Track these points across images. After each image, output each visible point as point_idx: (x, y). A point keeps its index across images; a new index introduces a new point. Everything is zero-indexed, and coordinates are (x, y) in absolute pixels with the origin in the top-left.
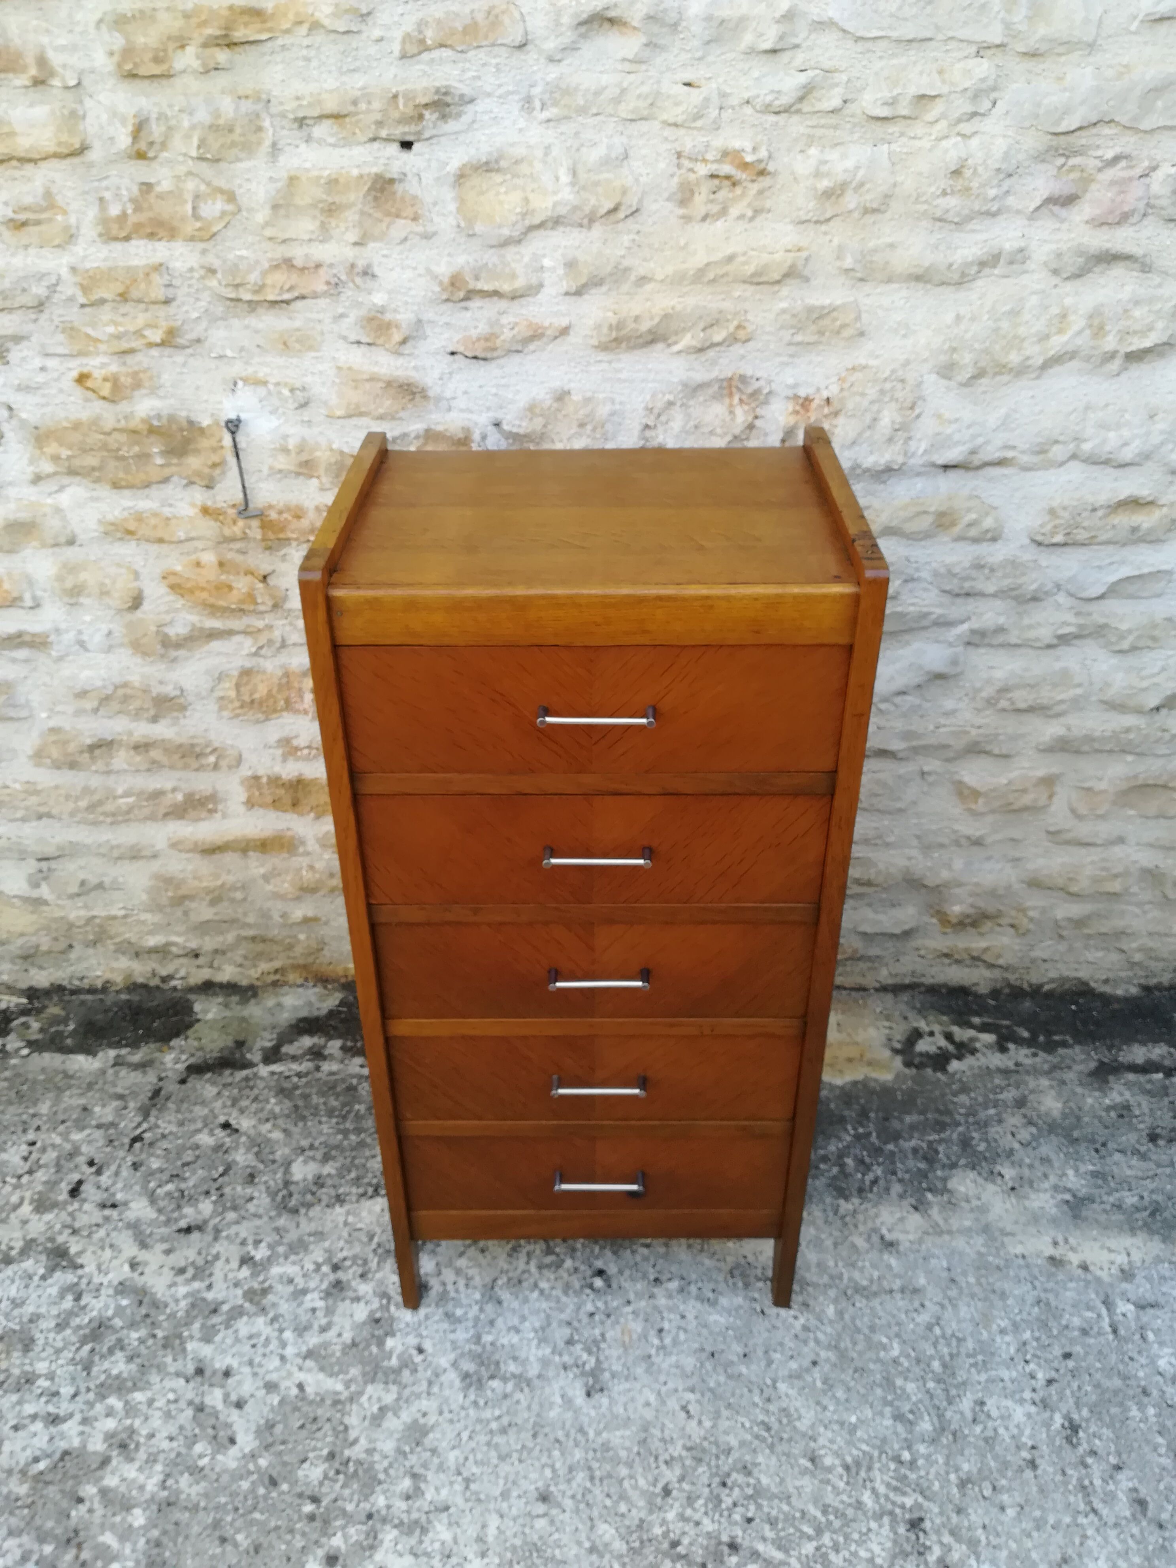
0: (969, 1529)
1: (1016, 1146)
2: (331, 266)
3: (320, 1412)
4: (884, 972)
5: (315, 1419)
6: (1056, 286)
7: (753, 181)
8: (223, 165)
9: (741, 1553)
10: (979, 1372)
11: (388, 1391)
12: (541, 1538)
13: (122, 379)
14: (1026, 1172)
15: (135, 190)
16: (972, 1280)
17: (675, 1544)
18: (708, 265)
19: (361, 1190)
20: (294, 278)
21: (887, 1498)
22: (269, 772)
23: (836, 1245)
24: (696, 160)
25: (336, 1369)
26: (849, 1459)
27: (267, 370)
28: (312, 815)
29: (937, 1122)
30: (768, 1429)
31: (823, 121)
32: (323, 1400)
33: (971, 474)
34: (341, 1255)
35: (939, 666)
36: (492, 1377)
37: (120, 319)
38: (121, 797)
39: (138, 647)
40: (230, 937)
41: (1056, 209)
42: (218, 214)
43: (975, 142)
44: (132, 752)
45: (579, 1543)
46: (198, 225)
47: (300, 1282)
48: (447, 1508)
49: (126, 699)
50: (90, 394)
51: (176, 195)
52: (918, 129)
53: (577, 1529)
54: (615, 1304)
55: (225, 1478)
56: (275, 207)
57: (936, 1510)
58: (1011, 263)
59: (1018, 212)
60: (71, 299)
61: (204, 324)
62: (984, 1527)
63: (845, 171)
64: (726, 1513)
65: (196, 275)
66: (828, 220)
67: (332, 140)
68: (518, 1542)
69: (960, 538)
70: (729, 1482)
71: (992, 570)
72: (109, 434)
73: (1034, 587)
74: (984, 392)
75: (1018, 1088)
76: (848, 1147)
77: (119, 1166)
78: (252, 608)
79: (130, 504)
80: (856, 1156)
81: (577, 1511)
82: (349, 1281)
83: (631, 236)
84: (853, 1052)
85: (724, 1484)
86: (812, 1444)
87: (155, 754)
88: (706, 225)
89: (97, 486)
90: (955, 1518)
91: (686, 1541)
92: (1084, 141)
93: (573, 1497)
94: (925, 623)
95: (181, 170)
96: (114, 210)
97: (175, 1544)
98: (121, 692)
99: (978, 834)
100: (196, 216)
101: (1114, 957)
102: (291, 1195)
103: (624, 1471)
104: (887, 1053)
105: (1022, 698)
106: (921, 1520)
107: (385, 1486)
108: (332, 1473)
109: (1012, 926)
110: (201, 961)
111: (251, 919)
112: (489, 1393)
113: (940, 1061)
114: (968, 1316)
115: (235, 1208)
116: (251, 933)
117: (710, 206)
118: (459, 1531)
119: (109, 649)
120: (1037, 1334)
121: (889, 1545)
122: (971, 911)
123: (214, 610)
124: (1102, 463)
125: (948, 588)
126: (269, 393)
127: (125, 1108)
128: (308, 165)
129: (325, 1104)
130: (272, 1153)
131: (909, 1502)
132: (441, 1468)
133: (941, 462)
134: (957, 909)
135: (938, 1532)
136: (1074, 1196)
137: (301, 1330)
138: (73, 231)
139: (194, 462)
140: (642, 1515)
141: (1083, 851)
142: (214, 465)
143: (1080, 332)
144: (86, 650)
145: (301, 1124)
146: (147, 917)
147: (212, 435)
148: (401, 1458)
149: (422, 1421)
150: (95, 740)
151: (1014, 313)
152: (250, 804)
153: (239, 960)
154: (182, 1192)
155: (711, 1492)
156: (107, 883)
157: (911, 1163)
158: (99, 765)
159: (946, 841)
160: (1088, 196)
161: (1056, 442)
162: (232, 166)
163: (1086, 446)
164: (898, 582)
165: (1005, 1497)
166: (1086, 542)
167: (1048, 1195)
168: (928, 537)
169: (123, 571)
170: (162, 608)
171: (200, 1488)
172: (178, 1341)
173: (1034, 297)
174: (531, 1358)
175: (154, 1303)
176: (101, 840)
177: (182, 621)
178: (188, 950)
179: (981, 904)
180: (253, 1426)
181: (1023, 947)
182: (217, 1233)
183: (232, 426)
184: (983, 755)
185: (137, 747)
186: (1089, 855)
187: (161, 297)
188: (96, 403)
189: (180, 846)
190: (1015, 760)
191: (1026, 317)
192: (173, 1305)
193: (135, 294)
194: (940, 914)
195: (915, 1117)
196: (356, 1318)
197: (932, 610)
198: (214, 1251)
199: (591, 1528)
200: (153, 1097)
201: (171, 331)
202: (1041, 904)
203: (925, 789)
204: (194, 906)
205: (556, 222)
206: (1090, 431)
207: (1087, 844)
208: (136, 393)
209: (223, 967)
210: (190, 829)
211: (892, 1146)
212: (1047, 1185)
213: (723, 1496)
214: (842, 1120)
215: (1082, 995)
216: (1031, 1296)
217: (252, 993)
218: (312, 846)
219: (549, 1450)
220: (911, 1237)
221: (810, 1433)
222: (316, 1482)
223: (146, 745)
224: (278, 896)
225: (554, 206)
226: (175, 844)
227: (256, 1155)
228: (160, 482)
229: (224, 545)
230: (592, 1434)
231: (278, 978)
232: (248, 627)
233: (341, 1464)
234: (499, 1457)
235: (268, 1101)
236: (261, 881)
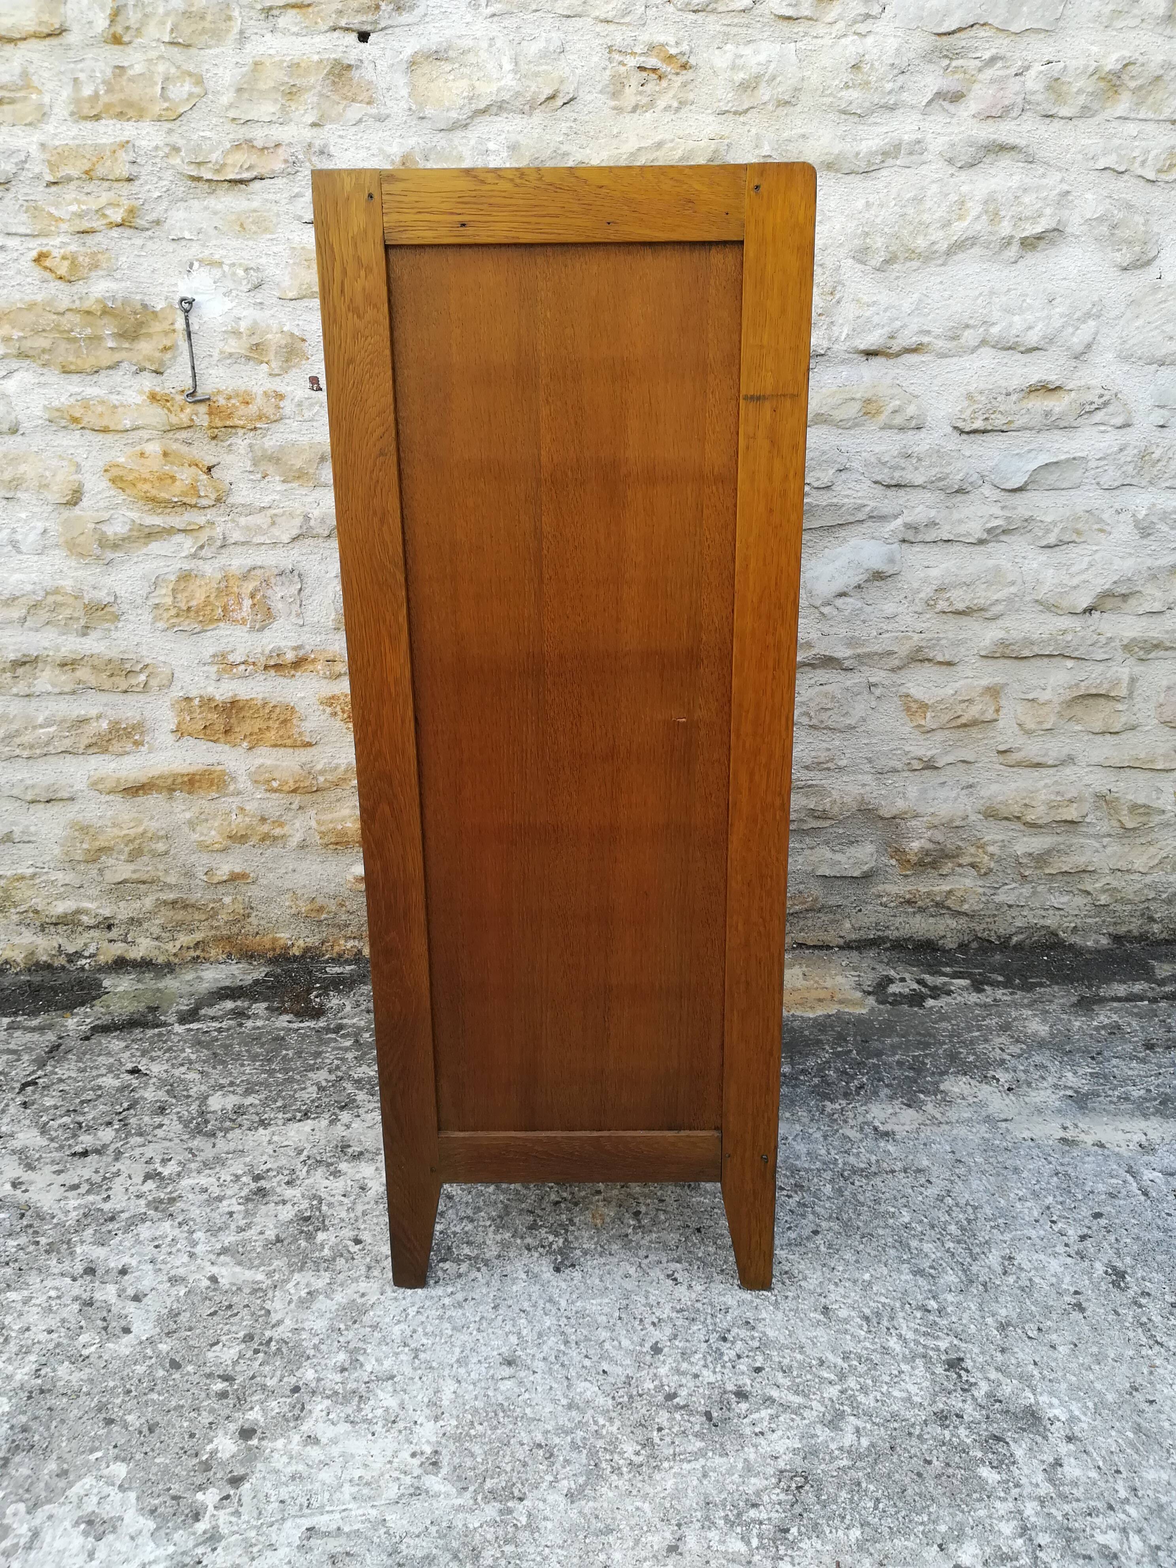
0: (1018, 1365)
1: (1008, 1057)
2: (290, 144)
3: (235, 1299)
4: (847, 925)
5: (230, 1307)
6: (952, 175)
7: (677, 74)
8: (193, 51)
9: (752, 1400)
10: (1002, 1233)
11: (319, 1277)
12: (508, 1398)
13: (81, 259)
14: (1022, 1076)
15: (109, 71)
16: (979, 1160)
17: (671, 1396)
18: (639, 149)
19: (288, 1116)
20: (254, 159)
21: (917, 1342)
22: (202, 692)
23: (825, 1137)
24: (626, 53)
25: (256, 1262)
26: (867, 1311)
27: (223, 252)
28: (245, 744)
29: (920, 1042)
31: (736, 21)
32: (239, 1289)
33: (891, 362)
34: (265, 1168)
35: (878, 564)
36: (444, 1260)
37: (84, 198)
38: (41, 726)
39: (73, 548)
40: (148, 902)
41: (946, 104)
42: (186, 96)
43: (870, 40)
44: (57, 671)
45: (555, 1401)
46: (166, 105)
47: (216, 1191)
48: (392, 1377)
50: (47, 274)
51: (146, 77)
52: (820, 29)
53: (551, 1388)
54: (583, 1194)
55: (115, 1365)
56: (239, 90)
57: (976, 1350)
58: (911, 154)
59: (913, 107)
60: (38, 177)
61: (165, 204)
62: (1035, 1364)
63: (759, 64)
64: (729, 1365)
65: (161, 154)
66: (746, 111)
67: (295, 29)
68: (479, 1404)
69: (887, 427)
70: (730, 1337)
71: (919, 459)
72: (63, 314)
73: (959, 477)
74: (897, 278)
75: (1000, 1017)
76: (828, 1062)
77: (7, 1105)
78: (193, 502)
79: (78, 390)
80: (837, 1070)
81: (551, 1371)
82: (273, 1188)
83: (568, 124)
84: (822, 994)
85: (725, 1339)
86: (823, 1300)
87: (83, 673)
88: (636, 116)
89: (45, 371)
90: (999, 1358)
91: (683, 1392)
92: (963, 43)
93: (545, 1359)
94: (860, 516)
95: (153, 54)
96: (87, 91)
97: (48, 1428)
98: (51, 599)
99: (929, 753)
100: (164, 97)
101: (1080, 901)
102: (207, 1122)
103: (604, 1334)
104: (859, 994)
105: (960, 599)
106: (961, 1360)
107: (315, 1361)
108: (250, 1354)
109: (973, 865)
110: (114, 933)
111: (172, 880)
112: (440, 1273)
113: (916, 999)
114: (982, 1188)
115: (141, 1134)
116: (171, 896)
117: (639, 98)
118: (406, 1397)
119: (41, 552)
120: (1061, 1199)
121: (926, 1384)
122: (931, 846)
123: (155, 503)
124: (1010, 348)
125: (879, 478)
126: (224, 275)
127: (18, 1060)
128: (272, 52)
129: (248, 1051)
130: (187, 1090)
131: (943, 1345)
132: (384, 1341)
133: (862, 347)
134: (916, 845)
135: (982, 1369)
136: (1076, 1092)
137: (214, 1231)
138: (46, 109)
139: (145, 347)
140: (629, 1372)
141: (1036, 773)
142: (166, 349)
143: (978, 218)
144: (20, 552)
145: (220, 1067)
146: (59, 876)
148: (335, 1335)
149: (359, 1301)
150: (19, 655)
151: (918, 200)
152: (179, 732)
153: (156, 931)
154: (80, 1124)
155: (710, 1347)
156: (16, 836)
157: (898, 1073)
158: (21, 687)
159: (899, 766)
160: (972, 95)
161: (967, 326)
162: (202, 52)
163: (994, 330)
164: (831, 472)
165: (1054, 1337)
166: (1004, 428)
167: (1049, 1091)
168: (856, 425)
169: (65, 463)
170: (102, 504)
171: (84, 1375)
172: (65, 1246)
173: (934, 186)
174: (488, 1242)
175: (38, 1216)
176: (15, 780)
177: (121, 519)
178: (101, 919)
179: (940, 838)
180: (153, 1316)
181: (987, 891)
182: (118, 1155)
183: (186, 306)
184: (927, 664)
185: (63, 665)
186: (1042, 779)
187: (125, 174)
188: (52, 284)
189: (100, 787)
190: (959, 668)
191: (928, 204)
192: (61, 1216)
193: (100, 171)
194: (899, 853)
195: (896, 1040)
196: (280, 1217)
197: (865, 502)
198: (114, 1170)
199: (569, 1387)
200: (51, 1052)
201: (131, 211)
202: (999, 837)
203: (873, 704)
204: (111, 861)
205: (500, 107)
206: (996, 315)
207: (1038, 765)
208: (93, 274)
209: (138, 941)
210: (113, 765)
211: (875, 1061)
212: (1045, 1084)
213: (724, 1350)
214: (819, 1042)
215: (1053, 947)
216: (1047, 1169)
217: (168, 968)
218: (243, 783)
219: (513, 1320)
220: (907, 1128)
221: (819, 1290)
222: (229, 1362)
223: (74, 662)
224: (204, 847)
225: (499, 90)
226: (95, 783)
227: (168, 1092)
228: (110, 368)
229: (170, 435)
230: (563, 1304)
231: (198, 953)
232: (189, 524)
233: (261, 1344)
234: (454, 1328)
235: (183, 1051)
236: (186, 829)
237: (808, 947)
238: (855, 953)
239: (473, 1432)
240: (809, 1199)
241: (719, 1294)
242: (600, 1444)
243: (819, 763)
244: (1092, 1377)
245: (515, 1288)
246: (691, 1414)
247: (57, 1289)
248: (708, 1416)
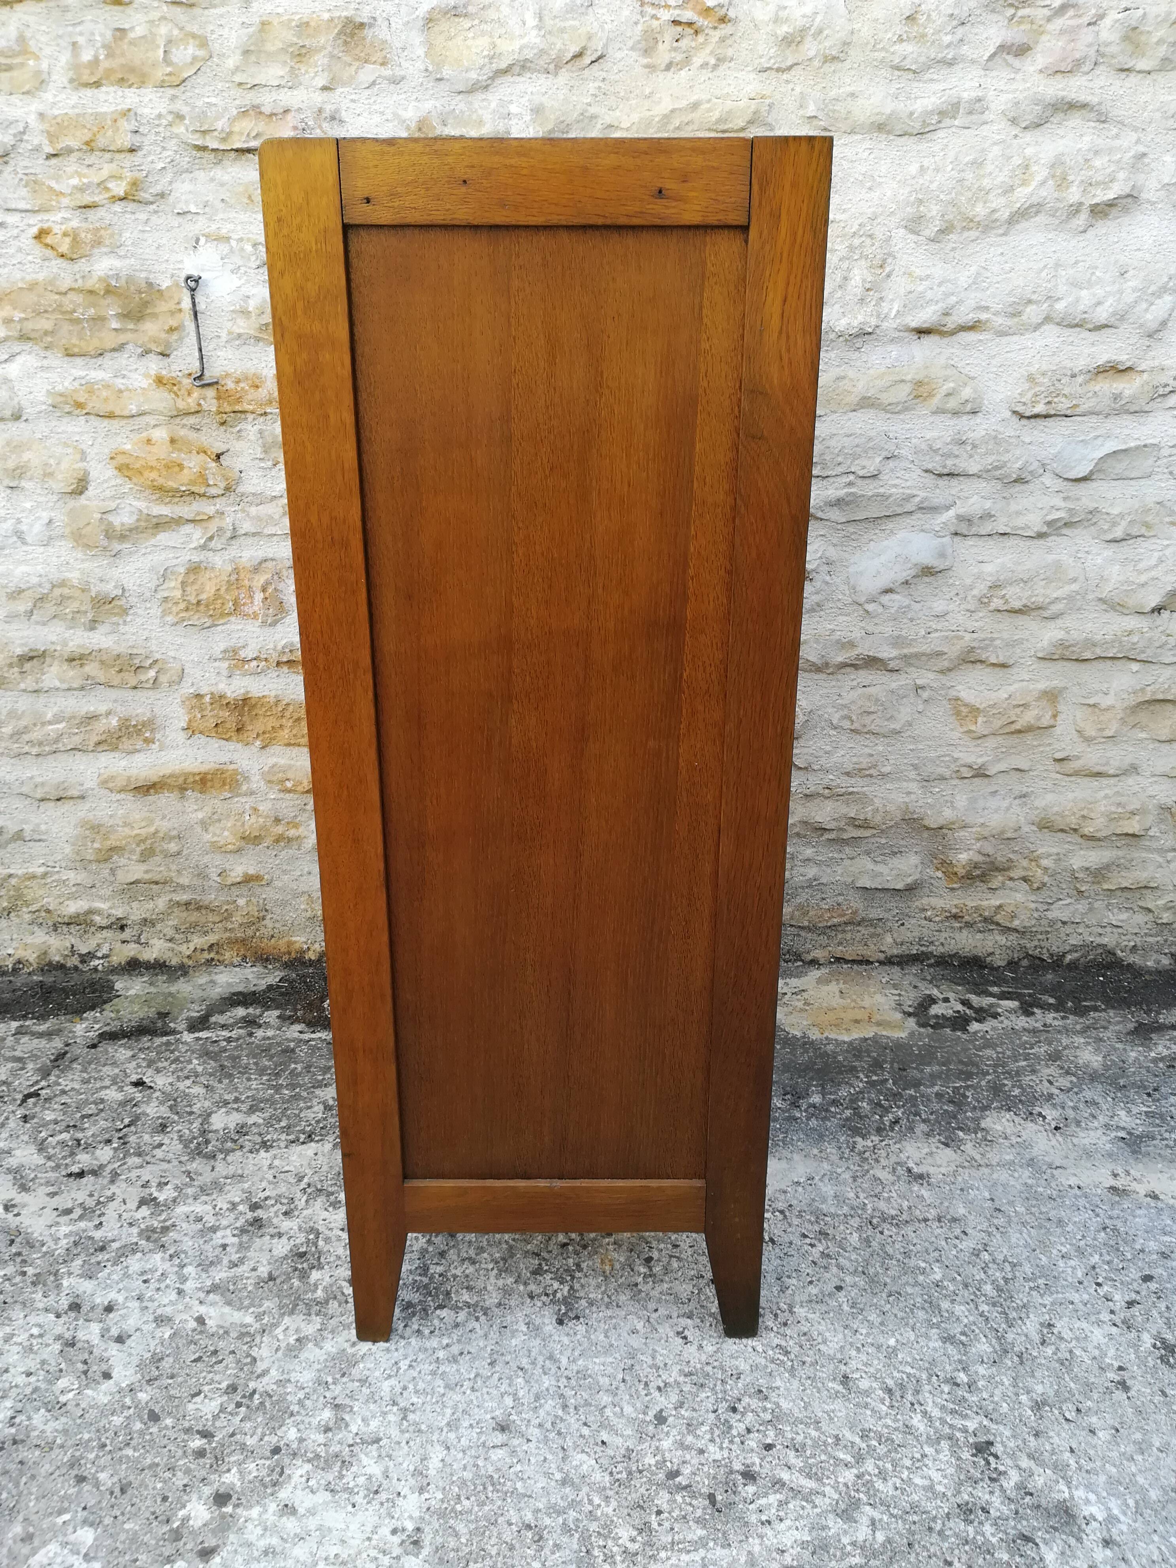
0: (1053, 1452)
1: (1057, 1092)
2: (299, 110)
3: (221, 1344)
4: (889, 939)
5: (215, 1352)
6: (1016, 136)
7: (715, 28)
8: (197, 11)
9: (760, 1482)
10: (1042, 1296)
11: (309, 1322)
12: (498, 1470)
13: (83, 235)
14: (1071, 1114)
15: (109, 34)
16: (1021, 1209)
17: (673, 1474)
18: (673, 111)
19: (292, 1137)
20: (261, 126)
21: (943, 1422)
22: (213, 689)
23: (855, 1178)
24: (659, 6)
25: (246, 1303)
26: (890, 1383)
27: (231, 226)
28: (258, 743)
29: (961, 1072)
30: (787, 1353)
32: (226, 1333)
33: (946, 340)
34: (262, 1195)
35: (927, 558)
36: (441, 1307)
37: (86, 171)
38: (50, 723)
39: (79, 538)
40: (161, 903)
41: (1010, 58)
42: (189, 60)
44: (65, 666)
45: (548, 1475)
46: (169, 69)
47: (210, 1221)
48: (377, 1441)
49: (63, 600)
50: (49, 252)
51: (148, 40)
53: (545, 1459)
54: (593, 1235)
55: (92, 1414)
56: (246, 52)
57: (1008, 1433)
58: (970, 113)
59: (973, 62)
60: (37, 149)
61: (169, 176)
62: (1072, 1451)
63: (804, 16)
64: (737, 1440)
65: (164, 122)
66: (790, 68)
68: (468, 1475)
69: (939, 411)
70: (740, 1407)
71: (975, 446)
72: (66, 293)
73: (1018, 465)
74: (953, 249)
75: (1050, 1044)
76: (861, 1092)
77: (7, 1118)
78: (202, 491)
79: (82, 373)
80: (871, 1101)
81: (546, 1440)
82: (269, 1219)
83: (597, 84)
84: (859, 1015)
85: (734, 1410)
86: (843, 1367)
87: (91, 668)
88: (670, 74)
89: (48, 354)
90: (1032, 1442)
91: (687, 1470)
93: (540, 1425)
94: (909, 507)
95: (155, 15)
96: (86, 56)
97: (17, 1485)
98: (57, 592)
99: (980, 761)
100: (167, 61)
101: (1140, 918)
102: (207, 1142)
103: (606, 1399)
104: (899, 1016)
105: (1016, 596)
106: (990, 1443)
107: (299, 1418)
108: (231, 1407)
109: (1025, 879)
110: (127, 934)
111: (185, 880)
112: (436, 1322)
113: (960, 1022)
114: (1022, 1242)
115: (139, 1155)
116: (185, 897)
117: (673, 54)
118: (391, 1464)
119: (47, 543)
120: (1108, 1258)
121: (951, 1471)
122: (980, 858)
123: (163, 493)
124: (1077, 326)
125: (930, 466)
126: (232, 251)
127: (22, 1069)
128: (280, 10)
129: (256, 1064)
130: (190, 1106)
131: (971, 1425)
132: (372, 1398)
133: (914, 325)
134: (964, 857)
135: (1013, 1456)
136: (1129, 1133)
137: (206, 1266)
138: (45, 76)
139: (151, 328)
140: (630, 1444)
141: (1095, 783)
142: (172, 330)
143: (1043, 183)
144: (25, 543)
145: (226, 1081)
146: (72, 876)
147: (171, 298)
148: (321, 1390)
150: (26, 649)
151: (978, 164)
152: (190, 730)
153: (170, 932)
154: (78, 1141)
155: (718, 1418)
156: (27, 835)
157: (936, 1106)
158: (29, 683)
159: (947, 773)
160: (1039, 48)
161: (1030, 301)
162: (206, 12)
163: (1060, 306)
164: (878, 460)
165: (1094, 1419)
166: (1069, 412)
167: (1099, 1132)
168: (906, 409)
169: (70, 451)
170: (108, 493)
171: (58, 1425)
172: (52, 1278)
173: (996, 148)
174: (489, 1288)
175: (28, 1243)
176: (24, 777)
177: (128, 509)
178: (113, 919)
179: (990, 850)
180: (135, 1360)
181: (1039, 906)
182: (115, 1176)
183: (192, 284)
184: (979, 666)
185: (71, 660)
186: (1101, 789)
187: (127, 145)
188: (54, 262)
189: (111, 785)
190: (1014, 670)
191: (989, 168)
192: (51, 1244)
193: (102, 142)
194: (945, 865)
195: (936, 1068)
196: (275, 1252)
197: (915, 492)
198: (109, 1193)
199: (564, 1459)
200: (56, 1060)
201: (135, 184)
202: (1054, 850)
203: (920, 708)
204: (123, 861)
205: (523, 67)
206: (1062, 289)
207: (1099, 774)
208: (96, 251)
209: (151, 942)
210: (123, 763)
211: (912, 1092)
212: (1096, 1124)
213: (733, 1422)
214: (853, 1070)
215: (1109, 966)
216: (1094, 1223)
217: (182, 971)
218: (256, 782)
219: (510, 1378)
220: (943, 1170)
221: (839, 1356)
222: (210, 1416)
223: (82, 657)
224: (217, 848)
225: (521, 49)
226: (105, 782)
227: (171, 1107)
228: (114, 350)
229: (178, 420)
230: (564, 1361)
231: (212, 955)
232: (198, 514)
233: (244, 1397)
234: (447, 1386)
235: (190, 1062)
236: (198, 829)
237: (847, 962)
238: (896, 969)
239: (459, 1508)
240: (833, 1249)
241: (732, 1357)
242: (594, 1526)
243: (860, 770)
244: (1134, 1469)
245: (514, 1342)
246: (693, 1497)
247: (39, 1326)
248: (712, 1498)
